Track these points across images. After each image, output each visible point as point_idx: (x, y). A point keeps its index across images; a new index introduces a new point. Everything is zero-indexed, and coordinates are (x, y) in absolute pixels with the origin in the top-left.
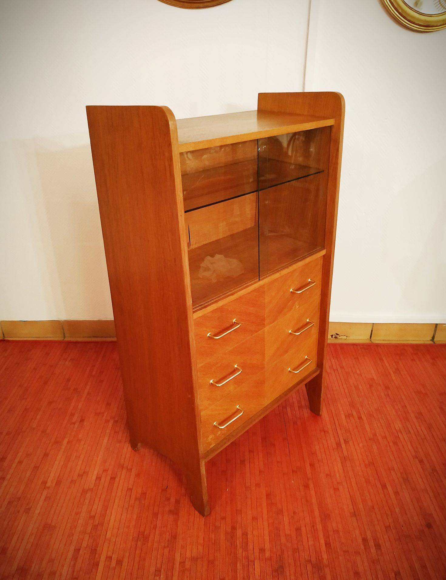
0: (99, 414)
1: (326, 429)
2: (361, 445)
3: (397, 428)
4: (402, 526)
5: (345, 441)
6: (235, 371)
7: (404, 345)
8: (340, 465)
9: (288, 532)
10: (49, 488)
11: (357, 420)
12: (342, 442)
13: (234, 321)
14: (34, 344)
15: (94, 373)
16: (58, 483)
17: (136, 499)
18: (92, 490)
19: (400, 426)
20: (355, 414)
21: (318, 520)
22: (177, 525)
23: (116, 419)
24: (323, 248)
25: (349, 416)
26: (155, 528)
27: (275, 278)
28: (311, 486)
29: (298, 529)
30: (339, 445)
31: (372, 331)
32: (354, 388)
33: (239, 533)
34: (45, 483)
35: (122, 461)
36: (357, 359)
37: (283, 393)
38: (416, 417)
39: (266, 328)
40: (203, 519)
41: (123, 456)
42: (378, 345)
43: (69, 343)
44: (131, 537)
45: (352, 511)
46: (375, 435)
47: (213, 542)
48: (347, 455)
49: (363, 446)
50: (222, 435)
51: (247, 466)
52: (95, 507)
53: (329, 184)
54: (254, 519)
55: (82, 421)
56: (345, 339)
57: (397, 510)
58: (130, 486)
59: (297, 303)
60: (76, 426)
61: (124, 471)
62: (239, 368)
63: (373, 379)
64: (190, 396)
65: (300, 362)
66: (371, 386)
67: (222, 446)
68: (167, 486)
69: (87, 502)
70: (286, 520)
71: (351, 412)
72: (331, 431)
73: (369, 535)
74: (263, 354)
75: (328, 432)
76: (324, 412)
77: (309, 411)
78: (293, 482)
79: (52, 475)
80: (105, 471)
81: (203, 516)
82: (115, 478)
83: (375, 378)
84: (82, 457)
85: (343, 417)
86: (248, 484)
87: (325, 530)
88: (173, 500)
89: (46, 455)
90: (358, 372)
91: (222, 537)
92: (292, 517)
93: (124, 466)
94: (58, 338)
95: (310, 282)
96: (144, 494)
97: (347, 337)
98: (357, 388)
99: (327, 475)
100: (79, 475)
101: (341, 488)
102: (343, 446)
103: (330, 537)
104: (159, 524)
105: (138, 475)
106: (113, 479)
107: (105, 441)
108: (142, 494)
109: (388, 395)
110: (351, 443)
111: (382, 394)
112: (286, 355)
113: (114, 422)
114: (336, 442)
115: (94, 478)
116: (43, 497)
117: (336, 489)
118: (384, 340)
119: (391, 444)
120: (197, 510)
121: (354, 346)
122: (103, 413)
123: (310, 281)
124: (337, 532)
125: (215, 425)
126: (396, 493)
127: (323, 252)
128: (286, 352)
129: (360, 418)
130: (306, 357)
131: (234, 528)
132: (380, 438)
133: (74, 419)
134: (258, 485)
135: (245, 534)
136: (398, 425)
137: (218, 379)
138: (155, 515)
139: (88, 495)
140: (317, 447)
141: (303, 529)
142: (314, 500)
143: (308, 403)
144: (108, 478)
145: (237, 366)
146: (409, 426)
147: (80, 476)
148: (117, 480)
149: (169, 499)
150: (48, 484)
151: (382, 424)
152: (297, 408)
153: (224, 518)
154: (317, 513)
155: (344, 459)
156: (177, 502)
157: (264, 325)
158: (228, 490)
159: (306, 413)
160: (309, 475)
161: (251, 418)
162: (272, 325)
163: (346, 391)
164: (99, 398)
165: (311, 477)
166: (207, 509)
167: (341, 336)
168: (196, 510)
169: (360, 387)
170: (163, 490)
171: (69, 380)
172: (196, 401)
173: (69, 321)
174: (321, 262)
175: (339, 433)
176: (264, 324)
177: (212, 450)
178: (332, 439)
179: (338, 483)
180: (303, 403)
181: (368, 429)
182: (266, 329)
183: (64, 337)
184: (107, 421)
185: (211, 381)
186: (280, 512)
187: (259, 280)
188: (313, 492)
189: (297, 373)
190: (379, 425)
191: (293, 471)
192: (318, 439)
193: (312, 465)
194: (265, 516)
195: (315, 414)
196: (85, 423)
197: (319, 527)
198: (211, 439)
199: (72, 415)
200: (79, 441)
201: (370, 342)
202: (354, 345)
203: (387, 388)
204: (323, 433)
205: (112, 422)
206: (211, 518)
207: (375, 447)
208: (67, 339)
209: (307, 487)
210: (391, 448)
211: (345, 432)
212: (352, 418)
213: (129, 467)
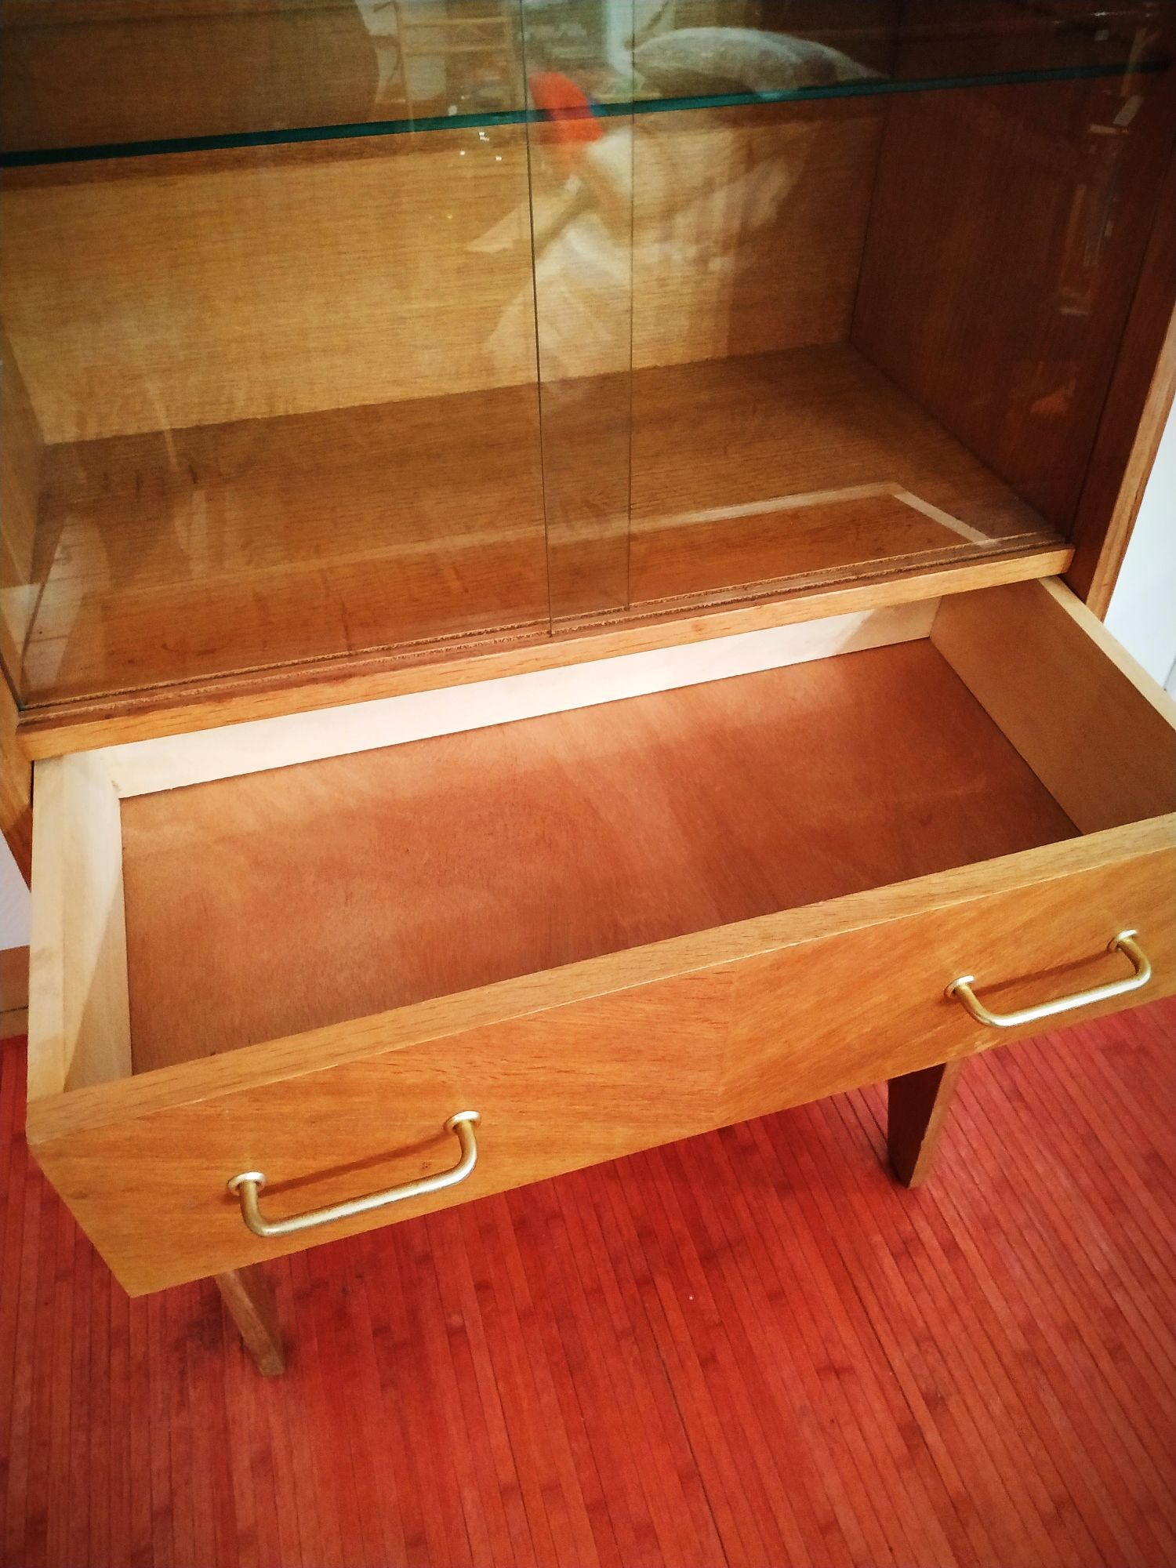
1: (838, 1355)
2: (996, 1407)
3: (1101, 1266)
5: (928, 1402)
11: (945, 1266)
19: (1104, 1247)
30: (911, 1432)
46: (1030, 1327)
48: (958, 1485)
49: (1007, 1409)
72: (860, 1364)
75: (852, 1369)
102: (932, 1437)
110: (953, 1403)
111: (997, 1094)
119: (1105, 1363)
129: (951, 1249)
140: (831, 1482)
146: (1136, 1237)
151: (1040, 1260)
175: (896, 1364)
178: (878, 1406)
190: (1029, 1264)
204: (833, 1383)
207: (1051, 1401)
210: (1105, 1380)
211: (914, 1349)
212: (921, 1261)
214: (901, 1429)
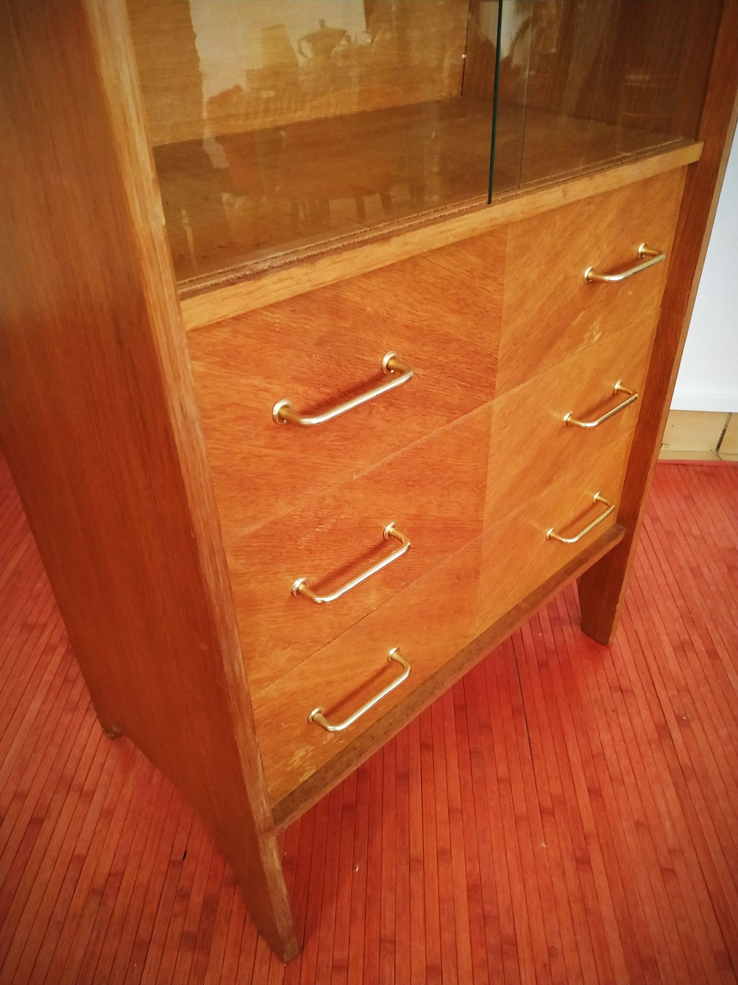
0: (33, 627)
1: (625, 684)
2: (723, 732)
5: (678, 719)
6: (384, 545)
8: (671, 793)
11: (707, 660)
12: (673, 722)
13: (386, 360)
17: (92, 891)
20: (698, 643)
24: (693, 136)
25: (682, 648)
27: (546, 209)
28: (597, 860)
30: (663, 730)
31: (724, 431)
32: (689, 574)
35: (71, 766)
36: (689, 498)
37: (526, 600)
39: (495, 401)
40: (280, 970)
41: (76, 752)
48: (687, 761)
49: (730, 736)
50: (341, 739)
51: (416, 793)
54: (433, 971)
58: (81, 850)
59: (597, 324)
61: (72, 798)
62: (400, 535)
64: (204, 647)
65: (578, 513)
67: (338, 774)
68: (186, 852)
71: (687, 637)
72: (638, 690)
74: (480, 488)
75: (632, 692)
76: (619, 638)
77: (579, 630)
78: (543, 845)
81: (281, 960)
82: (41, 821)
85: (669, 650)
86: (417, 851)
88: (197, 899)
90: (696, 532)
92: (545, 965)
93: (74, 782)
95: (642, 254)
98: (697, 573)
99: (638, 825)
101: (679, 867)
102: (676, 734)
105: (107, 814)
108: (109, 874)
110: (695, 725)
112: (546, 492)
113: (66, 651)
114: (656, 721)
117: (668, 872)
121: (680, 467)
122: (44, 627)
123: (644, 251)
125: (313, 720)
127: (693, 153)
128: (548, 481)
129: (713, 654)
130: (596, 497)
134: (444, 855)
137: (323, 575)
140: (605, 737)
143: (576, 612)
144: (25, 819)
145: (394, 527)
148: (47, 826)
149: (185, 896)
152: (546, 624)
153: (343, 967)
155: (681, 777)
156: (210, 906)
157: (490, 390)
158: (357, 869)
159: (571, 634)
160: (589, 825)
161: (432, 677)
162: (517, 389)
163: (671, 579)
164: (39, 585)
165: (595, 831)
166: (292, 946)
168: (260, 940)
169: (705, 571)
170: (172, 864)
172: (227, 668)
174: (678, 188)
175: (663, 697)
176: (493, 386)
177: (306, 791)
178: (645, 712)
179: (670, 851)
180: (562, 611)
182: (498, 404)
184: (50, 649)
185: (298, 584)
186: (508, 947)
187: (489, 202)
188: (601, 882)
189: (572, 543)
191: (542, 812)
192: (606, 712)
193: (595, 792)
195: (596, 641)
198: (302, 758)
201: (716, 459)
202: (680, 464)
204: (618, 696)
205: (61, 650)
206: (304, 966)
209: (583, 862)
211: (676, 693)
212: (690, 655)
213: (88, 786)
214: (656, 726)
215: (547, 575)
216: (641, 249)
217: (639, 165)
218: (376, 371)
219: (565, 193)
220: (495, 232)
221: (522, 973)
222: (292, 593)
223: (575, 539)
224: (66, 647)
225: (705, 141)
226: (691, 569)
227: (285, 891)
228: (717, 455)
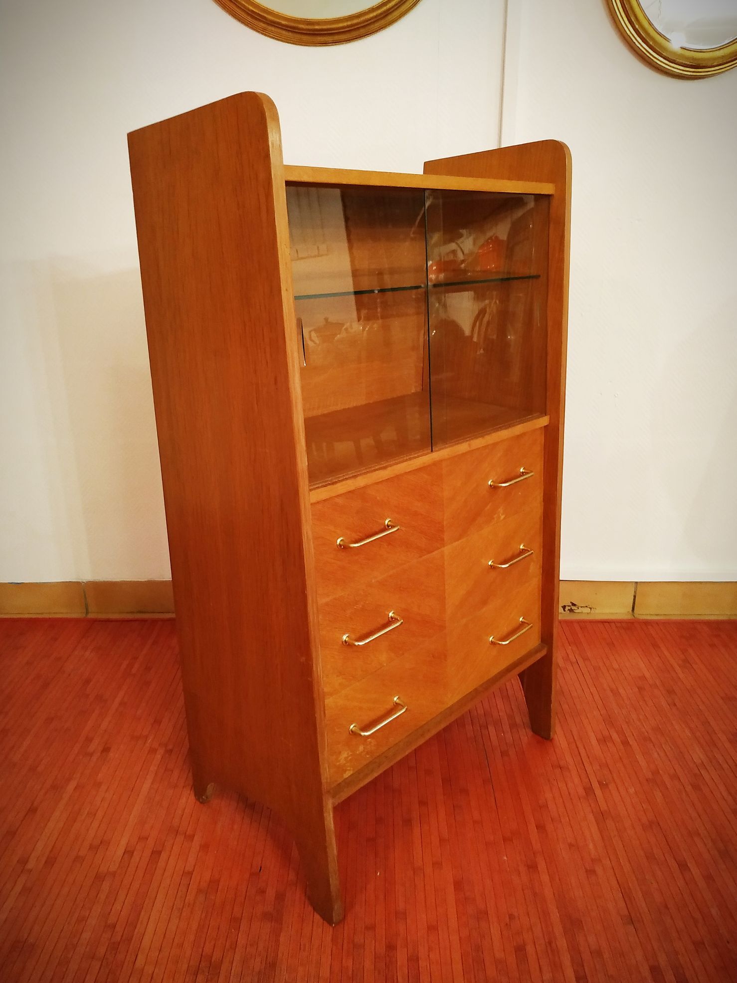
0: (139, 737)
1: (562, 763)
2: (632, 790)
3: (697, 761)
4: (728, 942)
5: (600, 783)
6: (389, 621)
7: (693, 622)
8: (594, 829)
9: (499, 955)
10: (30, 871)
11: (621, 747)
12: (595, 785)
13: (387, 522)
14: (33, 624)
15: (134, 671)
16: (50, 862)
17: (199, 891)
18: (114, 874)
19: (701, 756)
20: (615, 736)
21: (558, 930)
22: (277, 941)
23: (170, 747)
24: (544, 413)
25: (603, 740)
26: (234, 947)
27: (460, 453)
28: (542, 865)
29: (520, 950)
30: (589, 790)
31: (635, 597)
32: (609, 693)
33: (401, 957)
34: (24, 861)
35: (176, 820)
36: (611, 645)
37: (481, 686)
38: (730, 741)
39: (446, 548)
40: (329, 930)
41: (179, 812)
42: (647, 623)
43: (95, 621)
44: (185, 966)
45: (626, 913)
46: (656, 772)
47: (351, 976)
48: (606, 808)
49: (635, 792)
50: (367, 753)
51: (417, 831)
52: (118, 906)
53: (550, 297)
54: (432, 928)
55: (106, 750)
56: (588, 613)
57: (714, 911)
58: (189, 868)
59: (501, 510)
60: (94, 758)
61: (179, 840)
62: (396, 617)
63: (643, 678)
64: (303, 659)
65: (510, 628)
66: (640, 689)
67: (367, 775)
68: (261, 867)
69: (102, 896)
70: (495, 931)
71: (607, 734)
72: (572, 767)
73: (663, 960)
74: (442, 599)
75: (568, 768)
76: (559, 735)
77: (530, 733)
78: (505, 858)
79: (40, 846)
80: (143, 839)
81: (330, 923)
82: (160, 853)
83: (647, 675)
84: (100, 814)
85: (594, 741)
86: (418, 861)
87: (574, 949)
88: (271, 893)
89: (32, 810)
90: (616, 666)
91: (368, 964)
92: (507, 924)
93: (180, 829)
94: (76, 613)
96: (214, 883)
97: (591, 609)
98: (615, 692)
99: (571, 845)
100: (91, 847)
101: (599, 871)
102: (598, 792)
103: (585, 964)
104: (242, 940)
105: (205, 847)
106: (156, 854)
107: (146, 786)
108: (210, 881)
109: (675, 705)
110: (612, 787)
111: (663, 702)
112: (484, 609)
113: (164, 752)
114: (584, 785)
115: (120, 852)
116: (18, 888)
117: (591, 872)
118: (657, 615)
119: (689, 788)
120: (317, 912)
121: (605, 624)
122: (146, 737)
123: (523, 471)
124: (598, 953)
125: (352, 731)
126: (709, 878)
127: (544, 421)
128: (484, 602)
129: (625, 743)
130: (521, 619)
131: (391, 947)
132: (666, 779)
133: (92, 747)
134: (437, 865)
135: (414, 960)
136: (698, 755)
137: (358, 635)
138: (235, 921)
139: (106, 886)
140: (548, 795)
141: (530, 949)
142: (548, 893)
143: (527, 719)
144: (147, 853)
145: (393, 613)
146: (718, 755)
147: (94, 848)
148: (164, 856)
149: (262, 892)
150: (30, 865)
151: (668, 754)
152: (506, 727)
153: (371, 928)
154: (555, 916)
155: (601, 817)
156: (280, 897)
158: (378, 874)
159: (525, 736)
160: (537, 846)
161: (422, 727)
162: (457, 543)
163: (597, 697)
164: (140, 711)
165: (540, 849)
166: (337, 907)
167: (580, 608)
168: (315, 913)
169: (621, 691)
170: (252, 875)
171: (88, 681)
172: (314, 668)
173: (97, 582)
174: (541, 439)
175: (589, 770)
176: (443, 540)
177: (348, 783)
178: (577, 780)
179: (592, 860)
180: (518, 719)
181: (643, 763)
182: (447, 550)
183: (87, 613)
184: (153, 751)
185: (345, 637)
186: (482, 915)
187: (432, 451)
188: (545, 878)
189: (506, 645)
190: (662, 754)
191: (505, 839)
192: (549, 781)
193: (540, 827)
194: (453, 922)
195: (542, 737)
196: (111, 754)
197: (562, 943)
198: (346, 758)
199: (89, 740)
200: (98, 785)
201: (632, 618)
202: (605, 622)
203: (671, 692)
204: (558, 771)
205: (161, 751)
206: (346, 928)
207: (658, 795)
208: (90, 616)
209: (532, 867)
210: (687, 795)
211: (598, 768)
213: (189, 832)
214: (585, 789)
215: (495, 671)
216: (522, 470)
217: (510, 429)
218: (383, 527)
219: (470, 445)
220: (437, 464)
221: (492, 929)
222: (343, 642)
223: (507, 642)
224: (164, 748)
225: (550, 415)
226: (612, 691)
227: (335, 852)
228: (634, 616)
